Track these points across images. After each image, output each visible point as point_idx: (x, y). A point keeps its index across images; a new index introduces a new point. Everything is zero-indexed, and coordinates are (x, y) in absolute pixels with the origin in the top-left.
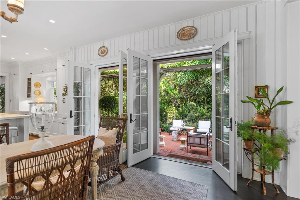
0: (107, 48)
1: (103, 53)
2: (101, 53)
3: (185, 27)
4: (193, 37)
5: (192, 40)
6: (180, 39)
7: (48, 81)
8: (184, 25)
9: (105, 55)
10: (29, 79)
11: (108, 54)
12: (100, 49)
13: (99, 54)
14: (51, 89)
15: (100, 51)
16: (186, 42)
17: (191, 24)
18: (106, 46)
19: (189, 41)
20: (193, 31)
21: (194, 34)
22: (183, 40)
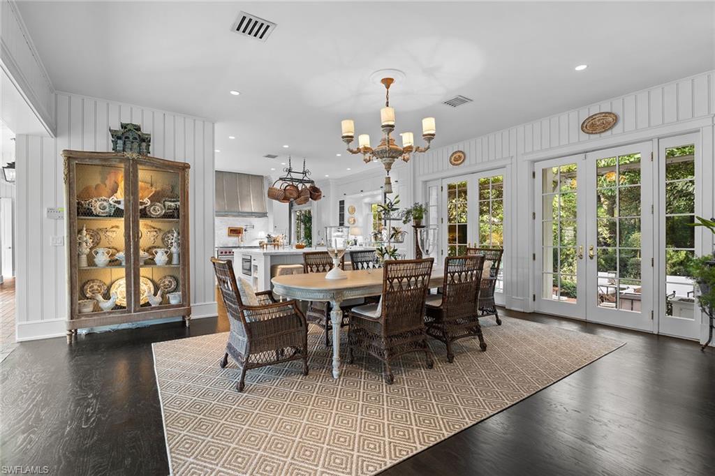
0: (463, 153)
1: (458, 161)
2: (455, 161)
3: (596, 115)
4: (611, 128)
5: (608, 133)
6: (587, 133)
7: (366, 204)
8: (595, 110)
9: (461, 163)
10: (342, 203)
11: (465, 161)
12: (452, 155)
13: (451, 162)
14: (368, 214)
15: (453, 158)
16: (598, 136)
17: (606, 108)
18: (463, 150)
19: (603, 135)
20: (611, 119)
21: (613, 123)
22: (592, 133)
